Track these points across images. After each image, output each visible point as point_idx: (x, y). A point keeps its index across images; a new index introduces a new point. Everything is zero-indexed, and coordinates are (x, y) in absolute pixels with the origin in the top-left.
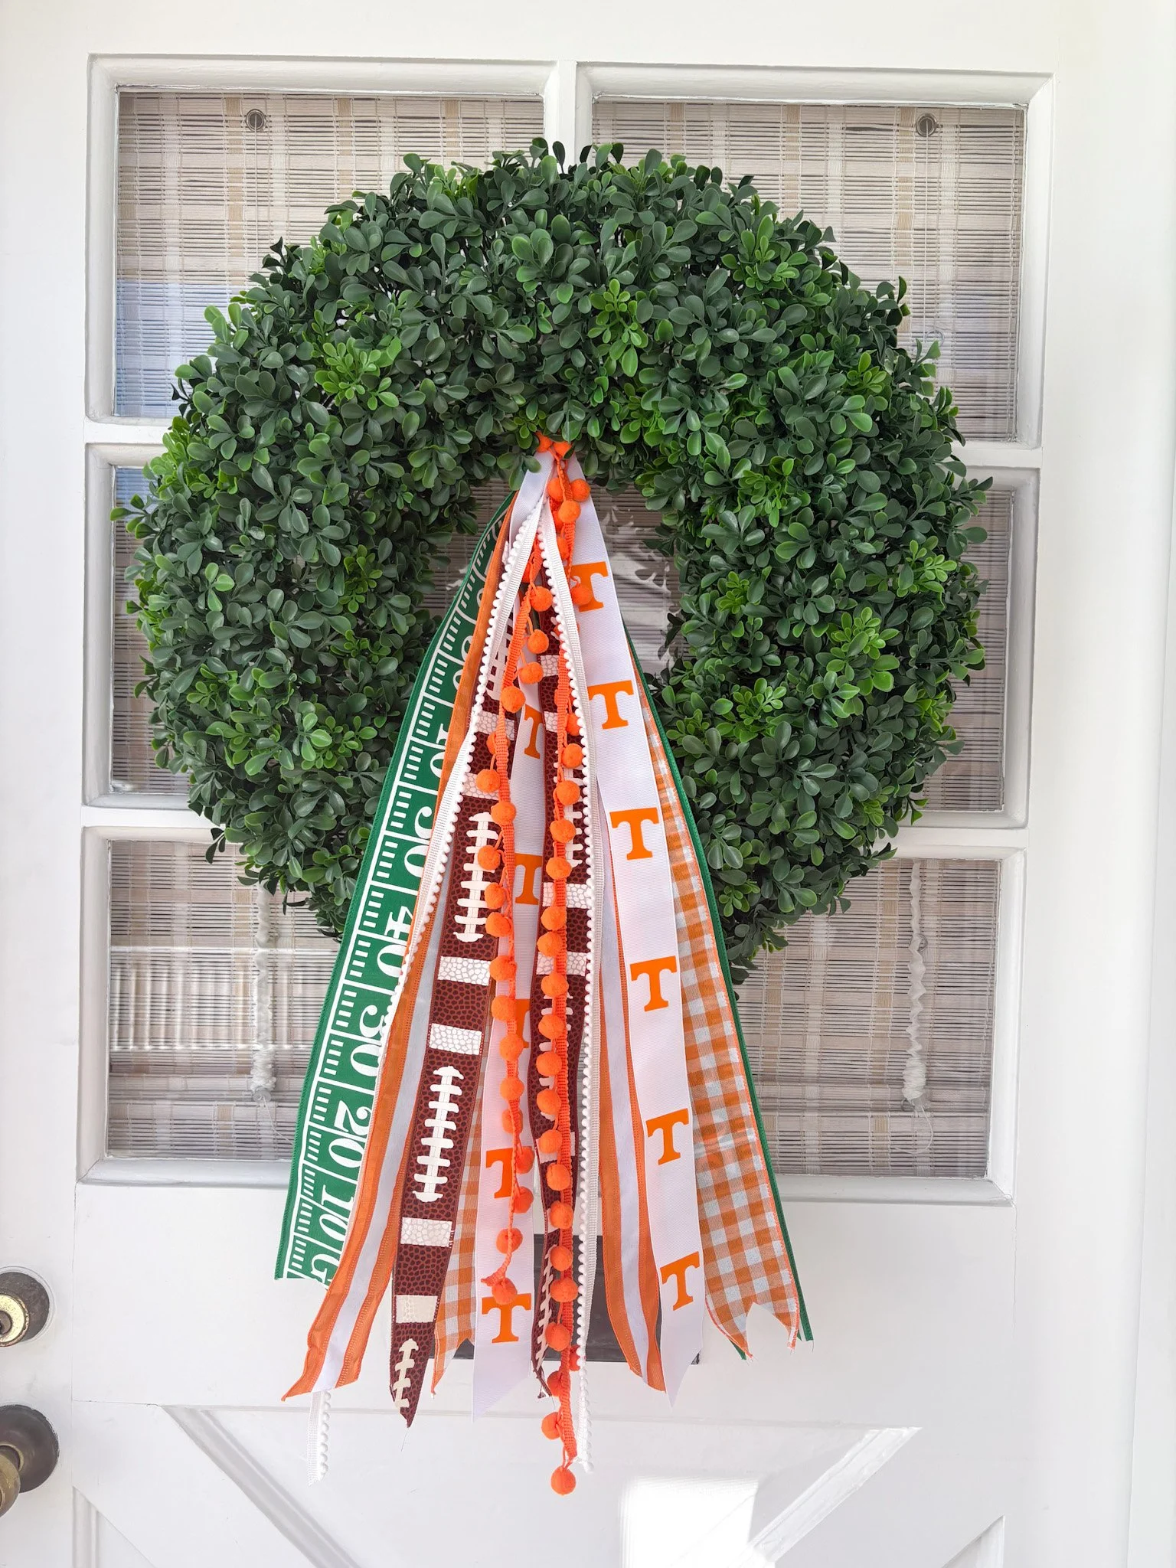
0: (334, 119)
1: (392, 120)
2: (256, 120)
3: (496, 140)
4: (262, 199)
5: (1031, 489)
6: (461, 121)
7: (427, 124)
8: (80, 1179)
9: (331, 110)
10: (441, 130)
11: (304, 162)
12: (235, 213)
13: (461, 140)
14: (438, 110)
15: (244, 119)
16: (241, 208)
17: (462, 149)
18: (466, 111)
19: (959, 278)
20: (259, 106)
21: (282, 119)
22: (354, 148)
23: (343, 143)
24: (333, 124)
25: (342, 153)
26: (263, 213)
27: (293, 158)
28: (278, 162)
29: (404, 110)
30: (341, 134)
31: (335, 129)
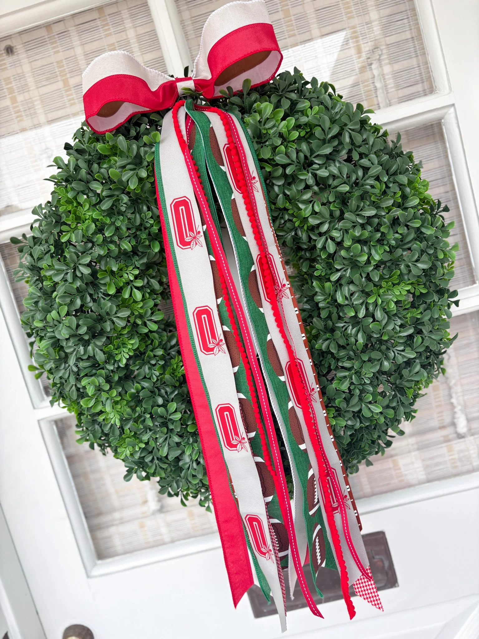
0: (46, 37)
1: (74, 28)
2: (9, 50)
3: (128, 21)
4: (24, 88)
5: (453, 115)
6: (108, 17)
7: (92, 24)
8: (88, 576)
9: (43, 32)
10: (100, 25)
11: (39, 63)
12: (14, 100)
13: (111, 26)
14: (95, 15)
15: (3, 52)
16: (15, 97)
17: (112, 31)
18: (108, 11)
19: (382, 16)
20: (8, 43)
21: (21, 46)
22: (60, 48)
23: (54, 48)
24: (47, 40)
25: (56, 53)
26: (27, 95)
27: (33, 63)
28: (26, 68)
29: (79, 21)
30: (52, 43)
31: (48, 42)
